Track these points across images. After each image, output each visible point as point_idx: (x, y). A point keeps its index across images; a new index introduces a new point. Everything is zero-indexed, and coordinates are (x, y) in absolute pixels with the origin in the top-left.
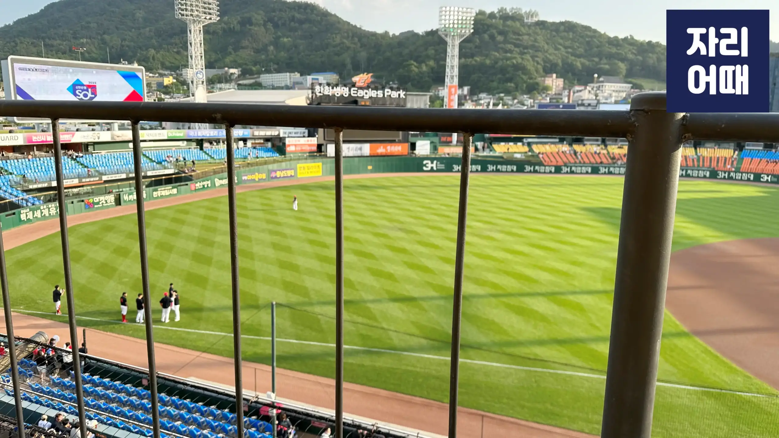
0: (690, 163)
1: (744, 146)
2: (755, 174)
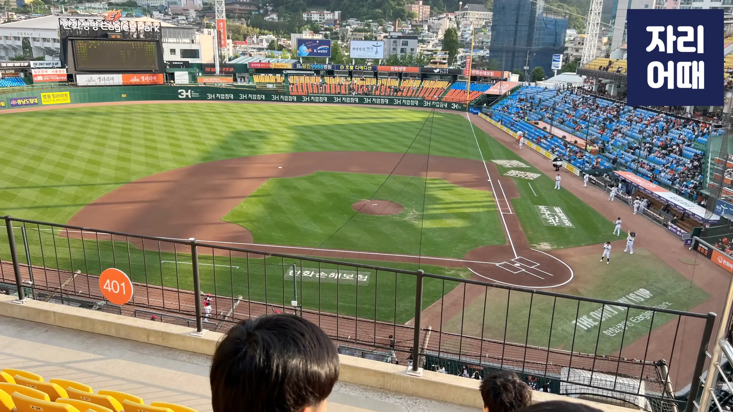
1: (456, 79)
2: (448, 103)
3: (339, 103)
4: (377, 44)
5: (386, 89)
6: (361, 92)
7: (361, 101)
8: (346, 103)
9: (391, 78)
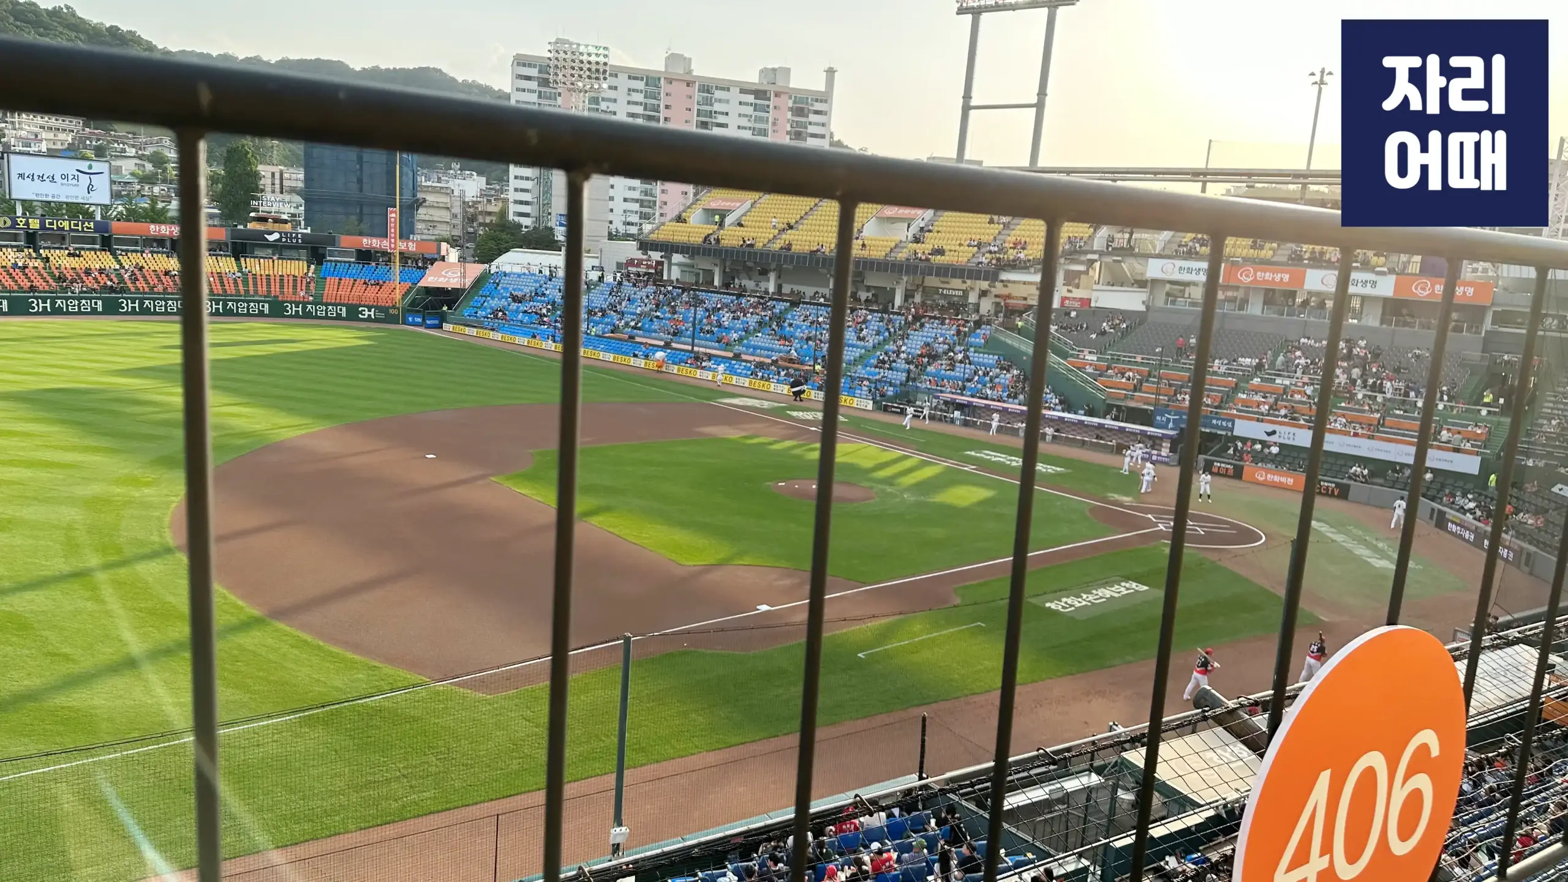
0: (231, 289)
1: (324, 256)
2: (348, 306)
3: (45, 312)
4: (90, 167)
5: (158, 277)
6: (96, 286)
7: (112, 308)
8: (68, 313)
9: (152, 252)
